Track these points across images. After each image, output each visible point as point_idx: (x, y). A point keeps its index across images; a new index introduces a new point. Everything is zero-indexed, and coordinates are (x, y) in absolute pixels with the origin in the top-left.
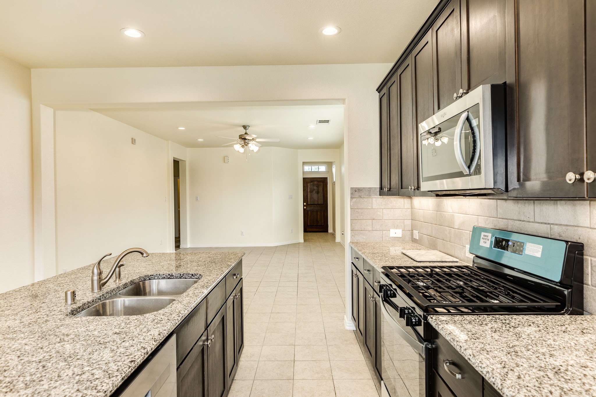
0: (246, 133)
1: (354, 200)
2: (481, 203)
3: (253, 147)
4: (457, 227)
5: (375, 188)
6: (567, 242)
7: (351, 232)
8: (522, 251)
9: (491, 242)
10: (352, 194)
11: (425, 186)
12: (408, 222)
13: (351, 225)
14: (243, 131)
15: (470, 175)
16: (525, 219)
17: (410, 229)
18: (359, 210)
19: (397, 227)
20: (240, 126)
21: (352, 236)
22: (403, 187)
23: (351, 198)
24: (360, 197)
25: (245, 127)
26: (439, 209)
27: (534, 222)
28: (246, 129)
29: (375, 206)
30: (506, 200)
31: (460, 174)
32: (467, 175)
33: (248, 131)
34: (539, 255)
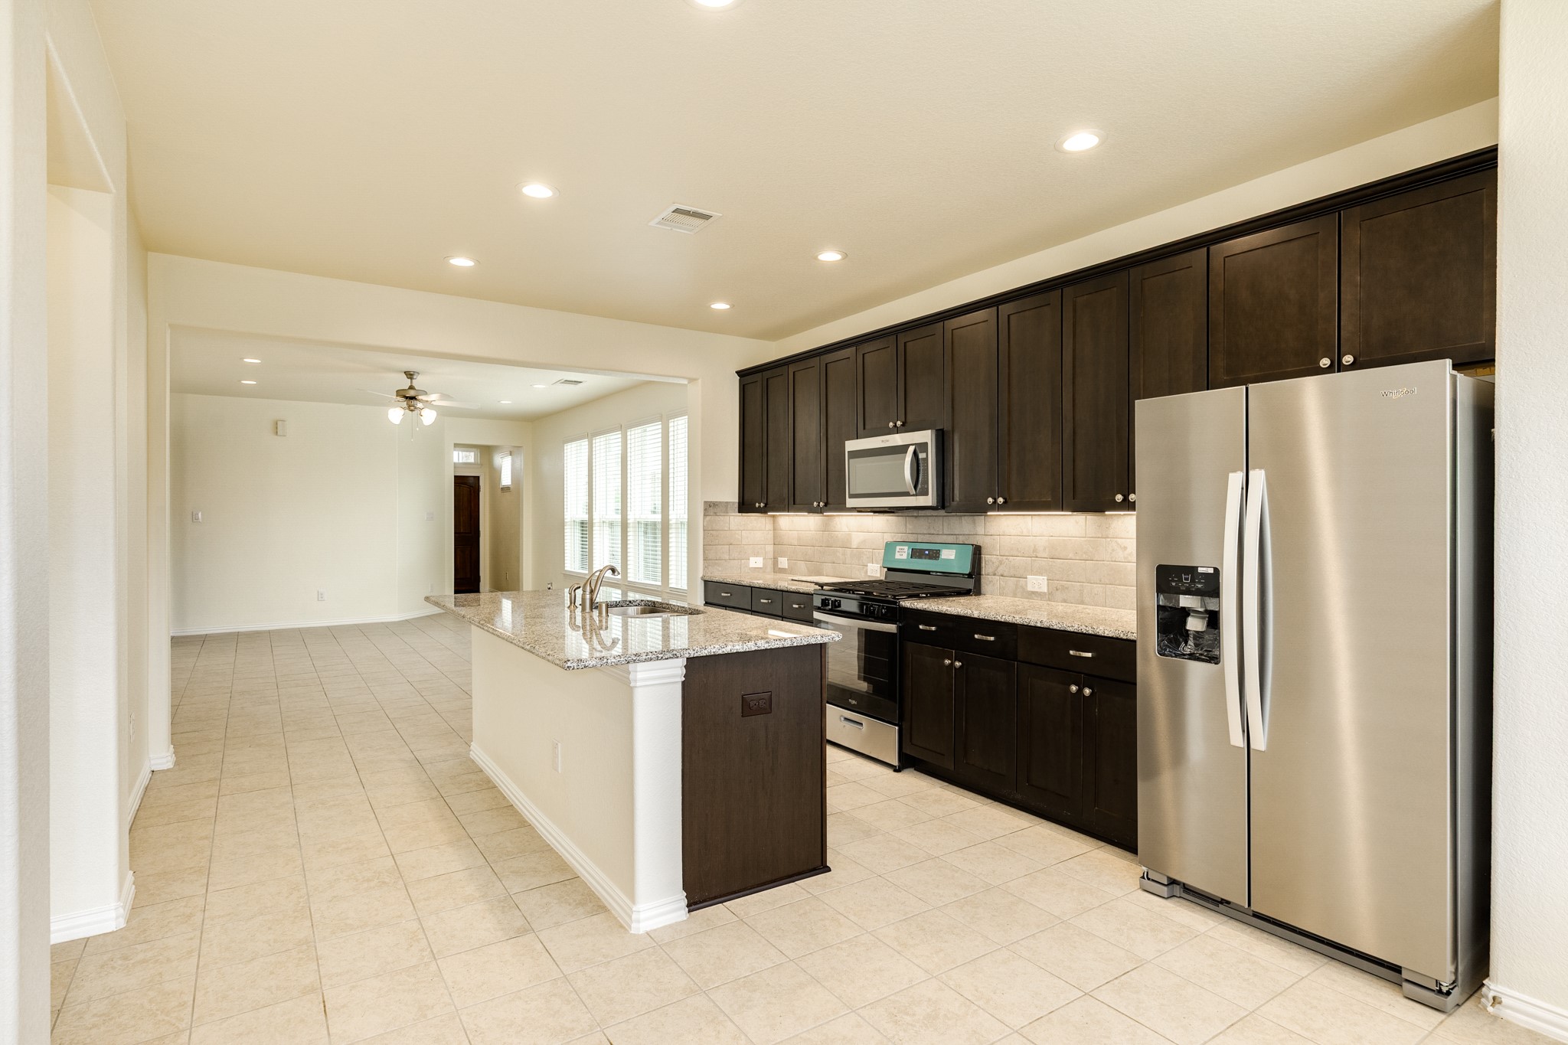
0: (411, 388)
1: (708, 518)
2: (888, 520)
3: (428, 417)
4: (855, 547)
5: (734, 503)
6: (973, 545)
7: (704, 563)
8: (939, 557)
9: (908, 554)
10: (705, 510)
11: (850, 503)
12: (770, 548)
13: (704, 552)
14: (405, 383)
15: (916, 495)
16: (935, 532)
17: (772, 557)
18: (714, 533)
19: (756, 555)
20: (398, 371)
21: (705, 567)
22: (797, 501)
23: (705, 515)
24: (716, 514)
25: (410, 375)
26: (826, 528)
27: (943, 534)
28: (411, 379)
29: (733, 527)
30: (916, 517)
31: (907, 494)
32: (913, 495)
33: (415, 383)
34: (953, 557)
